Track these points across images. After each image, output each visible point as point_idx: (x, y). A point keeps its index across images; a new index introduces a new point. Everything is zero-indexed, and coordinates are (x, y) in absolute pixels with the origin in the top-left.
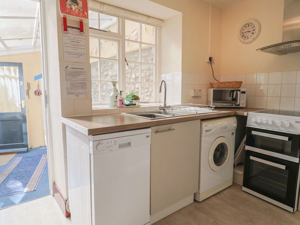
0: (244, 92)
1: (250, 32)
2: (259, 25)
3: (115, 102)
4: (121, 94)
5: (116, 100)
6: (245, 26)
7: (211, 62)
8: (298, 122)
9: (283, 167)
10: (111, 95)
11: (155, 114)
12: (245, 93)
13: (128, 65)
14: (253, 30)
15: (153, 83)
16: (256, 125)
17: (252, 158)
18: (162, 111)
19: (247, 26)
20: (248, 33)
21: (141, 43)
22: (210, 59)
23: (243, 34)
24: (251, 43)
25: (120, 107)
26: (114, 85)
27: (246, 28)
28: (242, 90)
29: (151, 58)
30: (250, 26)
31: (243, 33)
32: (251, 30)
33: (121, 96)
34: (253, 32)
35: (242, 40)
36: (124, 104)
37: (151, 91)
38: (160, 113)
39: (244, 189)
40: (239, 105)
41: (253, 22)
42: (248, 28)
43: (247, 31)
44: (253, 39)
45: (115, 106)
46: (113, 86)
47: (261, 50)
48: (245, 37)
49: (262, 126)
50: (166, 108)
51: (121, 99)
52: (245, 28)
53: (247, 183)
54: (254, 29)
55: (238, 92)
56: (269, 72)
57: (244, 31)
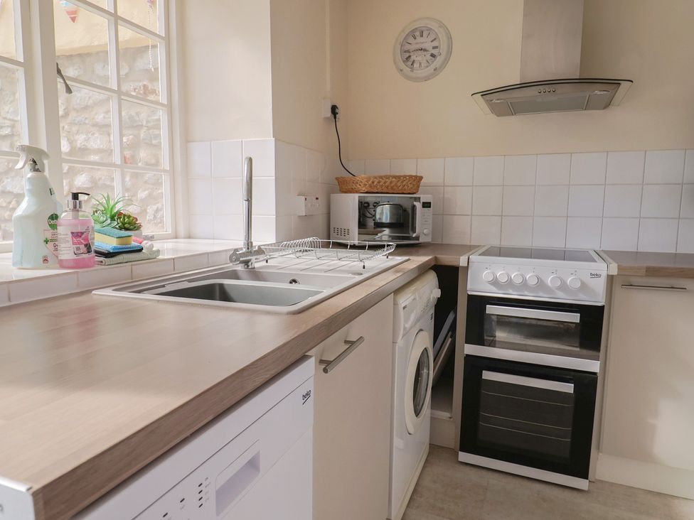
0: (427, 205)
1: (425, 50)
2: (448, 38)
3: (46, 242)
4: (76, 208)
5: (49, 235)
6: (412, 34)
7: (335, 118)
8: (597, 275)
9: (569, 388)
10: (19, 212)
11: (226, 282)
12: (430, 207)
13: (69, 90)
14: (434, 48)
15: (161, 171)
16: (493, 288)
17: (488, 375)
18: (240, 268)
19: (417, 34)
20: (420, 52)
21: (116, 18)
22: (334, 109)
23: (407, 55)
24: (429, 79)
25: (77, 265)
26: (35, 166)
27: (415, 38)
28: (424, 198)
29: (141, 84)
30: (425, 34)
31: (408, 51)
32: (429, 46)
33: (76, 217)
34: (435, 52)
35: (407, 70)
36: (93, 248)
37: (142, 200)
38: (235, 275)
39: (464, 457)
40: (417, 238)
41: (434, 26)
42: (419, 39)
43: (418, 46)
44: (435, 70)
45: (45, 260)
46: (28, 167)
47: (482, 95)
48: (414, 62)
49: (511, 291)
50: (253, 258)
51: (80, 229)
52: (411, 40)
53: (472, 440)
54: (435, 44)
55: (415, 203)
56: (474, 156)
57: (411, 48)
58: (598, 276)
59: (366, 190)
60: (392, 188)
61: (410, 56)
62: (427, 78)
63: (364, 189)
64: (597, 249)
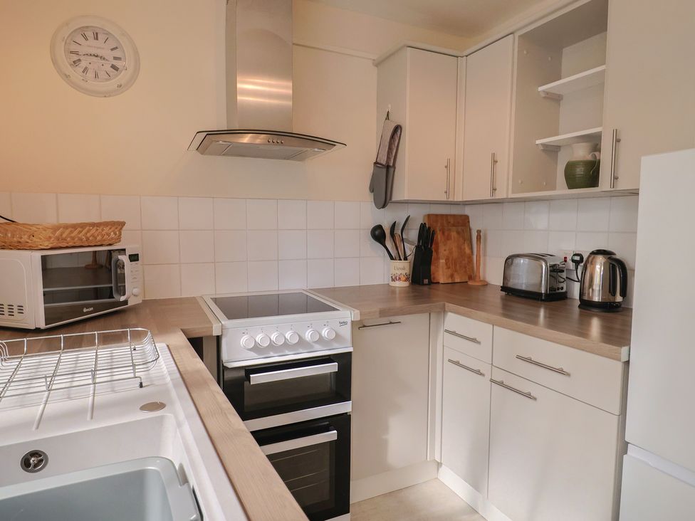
0: (134, 258)
1: (103, 58)
6: (81, 32)
12: (138, 260)
14: (116, 58)
16: (253, 355)
19: (90, 34)
20: (95, 59)
23: (75, 58)
24: (110, 96)
27: (86, 39)
28: (130, 250)
30: (101, 37)
31: (76, 53)
32: (108, 54)
34: (117, 64)
40: (126, 302)
41: (114, 30)
42: (93, 42)
43: (92, 51)
44: (119, 86)
47: (208, 134)
48: (86, 69)
49: (271, 354)
52: (80, 39)
54: (117, 53)
55: (120, 257)
56: (178, 197)
57: (82, 50)
58: (345, 323)
59: (50, 246)
60: (88, 239)
61: (79, 60)
62: (106, 94)
63: (47, 244)
64: (305, 288)
